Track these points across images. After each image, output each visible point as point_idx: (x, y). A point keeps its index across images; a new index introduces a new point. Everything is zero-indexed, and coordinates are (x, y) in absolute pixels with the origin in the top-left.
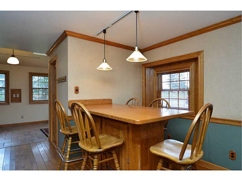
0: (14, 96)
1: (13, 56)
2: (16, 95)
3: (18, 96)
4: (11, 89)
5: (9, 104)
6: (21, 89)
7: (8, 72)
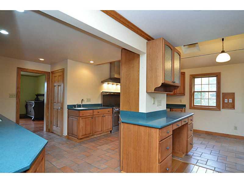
0: (226, 101)
1: (223, 52)
2: (228, 101)
3: (231, 101)
4: (223, 93)
5: (220, 110)
6: (234, 93)
7: (220, 73)
